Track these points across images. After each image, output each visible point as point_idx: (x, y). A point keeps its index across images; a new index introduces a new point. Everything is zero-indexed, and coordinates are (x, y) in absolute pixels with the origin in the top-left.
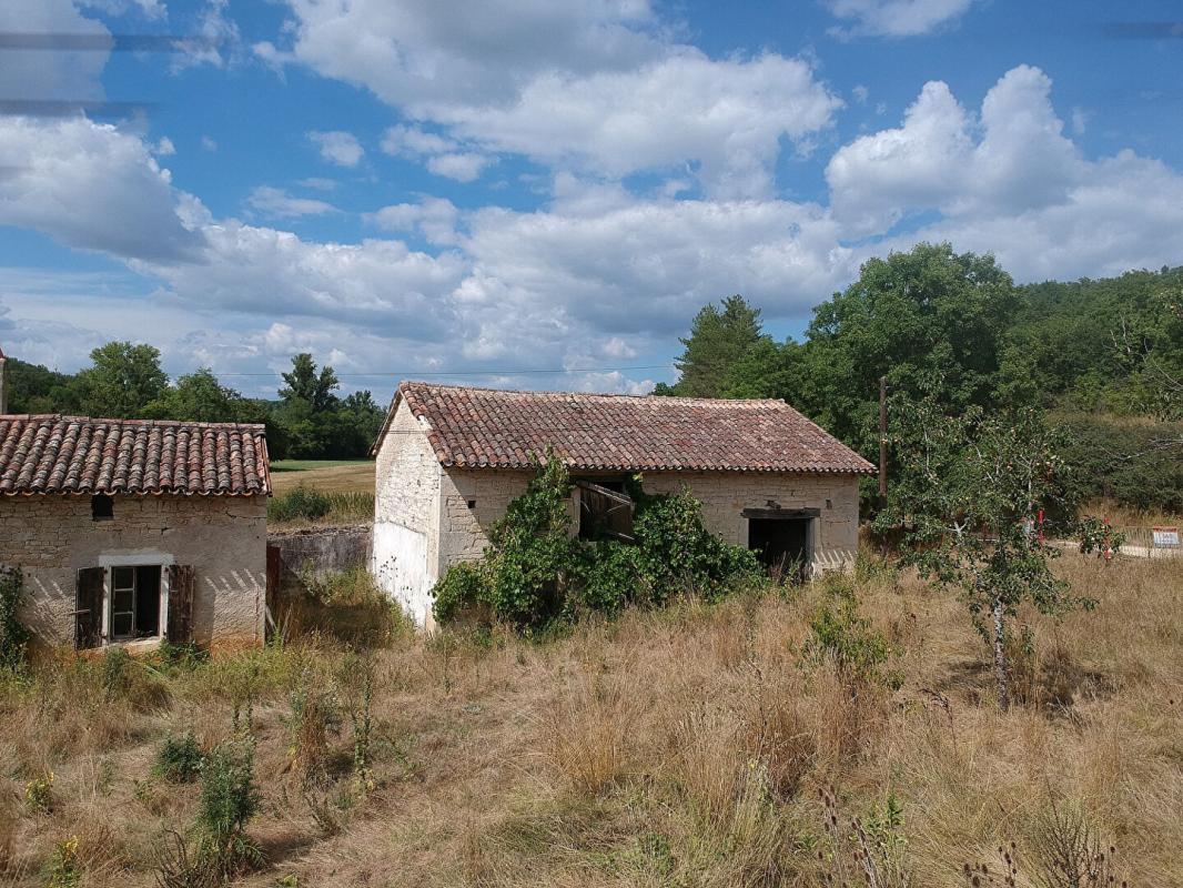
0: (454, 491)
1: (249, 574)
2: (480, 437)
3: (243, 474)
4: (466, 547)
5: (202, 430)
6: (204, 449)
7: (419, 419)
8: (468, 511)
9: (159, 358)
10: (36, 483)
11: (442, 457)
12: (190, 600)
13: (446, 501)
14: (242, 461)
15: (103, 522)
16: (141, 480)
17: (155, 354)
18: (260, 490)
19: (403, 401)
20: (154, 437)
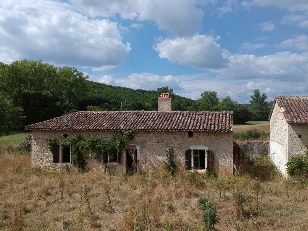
0: (293, 131)
1: (228, 154)
2: (303, 113)
3: (226, 126)
4: (298, 151)
5: (216, 114)
6: (216, 119)
7: (281, 108)
8: (299, 138)
9: (217, 95)
10: (176, 128)
11: (288, 120)
12: (213, 160)
13: (290, 135)
14: (226, 122)
15: (191, 138)
16: (199, 127)
17: (216, 93)
18: (230, 130)
19: (276, 103)
20: (204, 116)
